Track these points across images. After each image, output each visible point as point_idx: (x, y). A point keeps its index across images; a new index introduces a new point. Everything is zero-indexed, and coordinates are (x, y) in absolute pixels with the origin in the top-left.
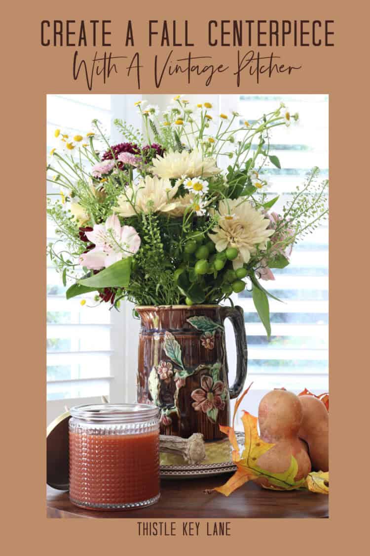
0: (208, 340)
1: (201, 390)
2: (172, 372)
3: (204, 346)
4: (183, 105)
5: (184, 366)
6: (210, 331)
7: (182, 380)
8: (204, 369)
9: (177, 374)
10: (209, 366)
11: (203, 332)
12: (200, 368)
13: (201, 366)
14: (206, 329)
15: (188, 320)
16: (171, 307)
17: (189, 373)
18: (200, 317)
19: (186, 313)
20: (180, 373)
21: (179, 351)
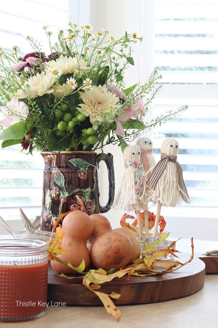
0: (82, 173)
1: (77, 205)
2: (58, 193)
3: (80, 177)
4: (74, 27)
5: (66, 190)
6: (84, 168)
7: (65, 199)
8: (79, 192)
9: (61, 195)
10: (83, 190)
11: (79, 168)
12: (76, 191)
13: (77, 190)
14: (82, 166)
15: (69, 161)
16: (60, 152)
17: (69, 194)
18: (78, 159)
19: (68, 156)
20: (63, 193)
21: (63, 180)
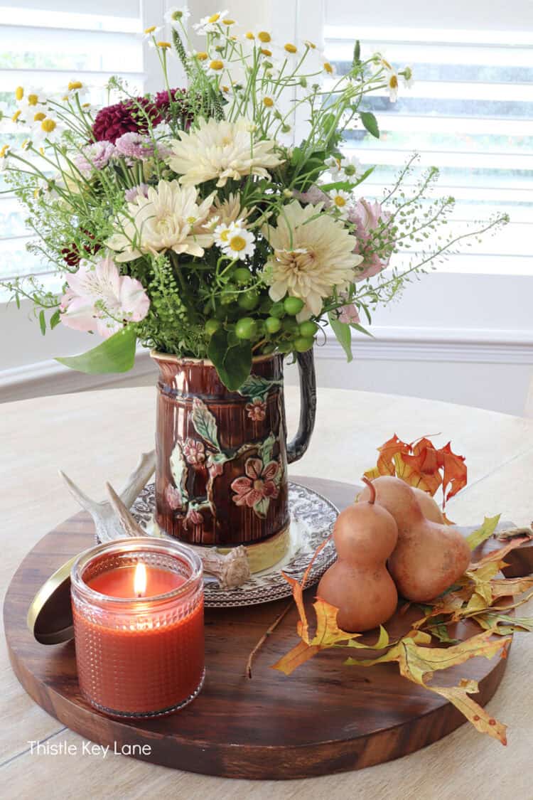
0: (256, 410)
1: (246, 478)
2: (203, 455)
3: (251, 418)
5: (221, 448)
6: (259, 395)
7: (219, 467)
8: (250, 449)
9: (210, 459)
10: (258, 445)
11: (249, 399)
12: (245, 449)
13: (246, 447)
14: (254, 393)
16: (203, 362)
17: (227, 456)
20: (214, 456)
21: (213, 427)
